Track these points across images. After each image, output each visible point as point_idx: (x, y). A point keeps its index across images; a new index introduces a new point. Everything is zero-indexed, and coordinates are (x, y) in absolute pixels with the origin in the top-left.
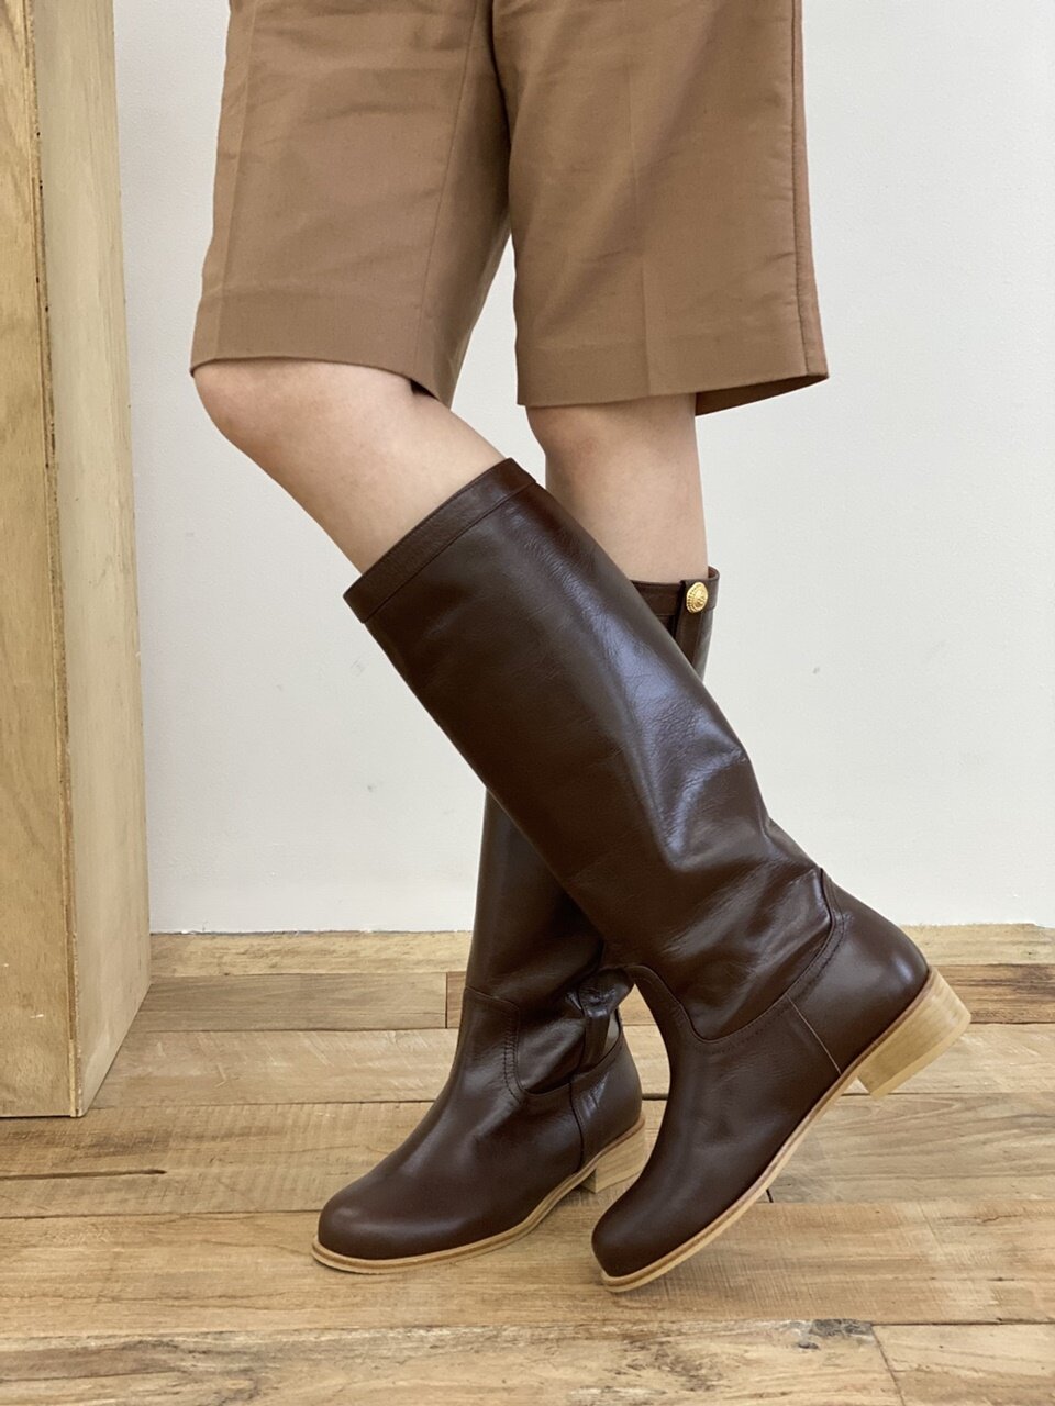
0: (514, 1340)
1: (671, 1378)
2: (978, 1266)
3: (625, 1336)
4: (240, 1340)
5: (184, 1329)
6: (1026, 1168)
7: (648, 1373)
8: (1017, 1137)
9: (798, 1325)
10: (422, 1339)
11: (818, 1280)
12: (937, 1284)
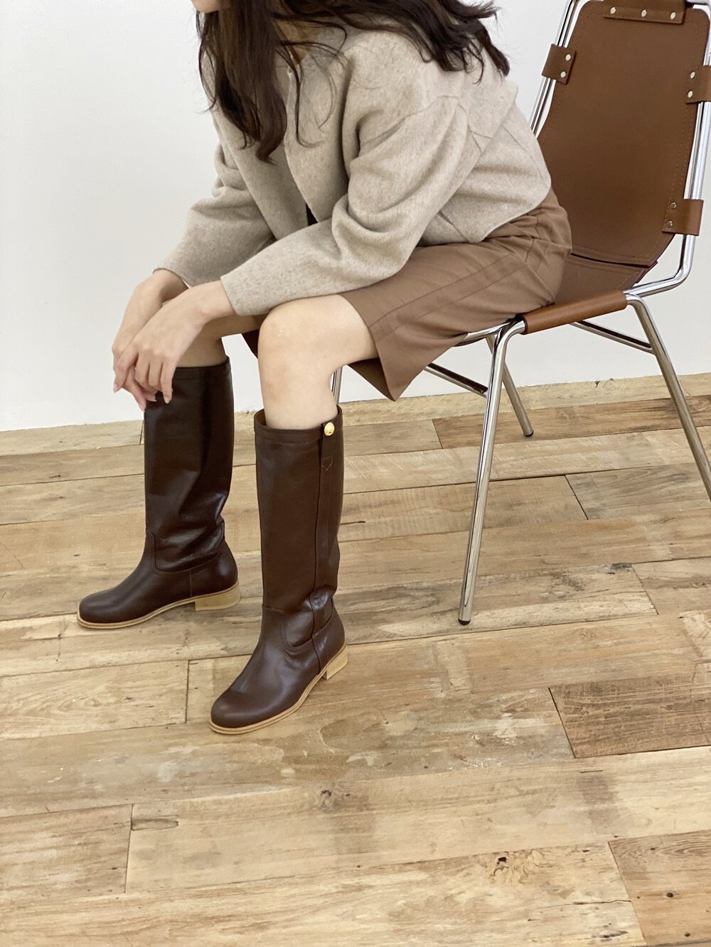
0: (515, 579)
1: (570, 587)
2: (663, 540)
3: (551, 574)
4: (425, 585)
5: (405, 581)
6: (677, 498)
7: (562, 586)
8: (673, 485)
9: (607, 566)
10: (485, 580)
11: (610, 549)
12: (651, 548)
